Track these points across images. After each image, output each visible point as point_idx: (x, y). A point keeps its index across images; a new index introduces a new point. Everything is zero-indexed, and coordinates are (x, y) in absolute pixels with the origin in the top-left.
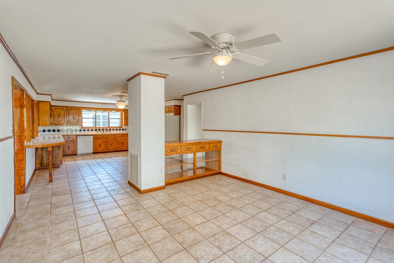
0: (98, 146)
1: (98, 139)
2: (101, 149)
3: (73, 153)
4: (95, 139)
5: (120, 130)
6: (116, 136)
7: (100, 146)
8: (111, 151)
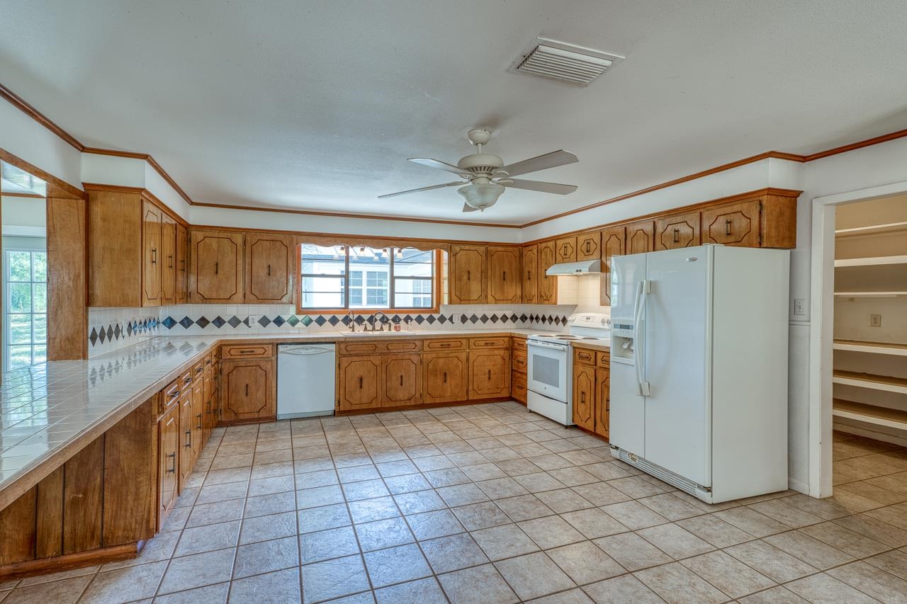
0: (353, 383)
1: (355, 359)
3: (263, 414)
4: (344, 356)
5: (431, 320)
6: (418, 343)
7: (361, 387)
8: (403, 404)
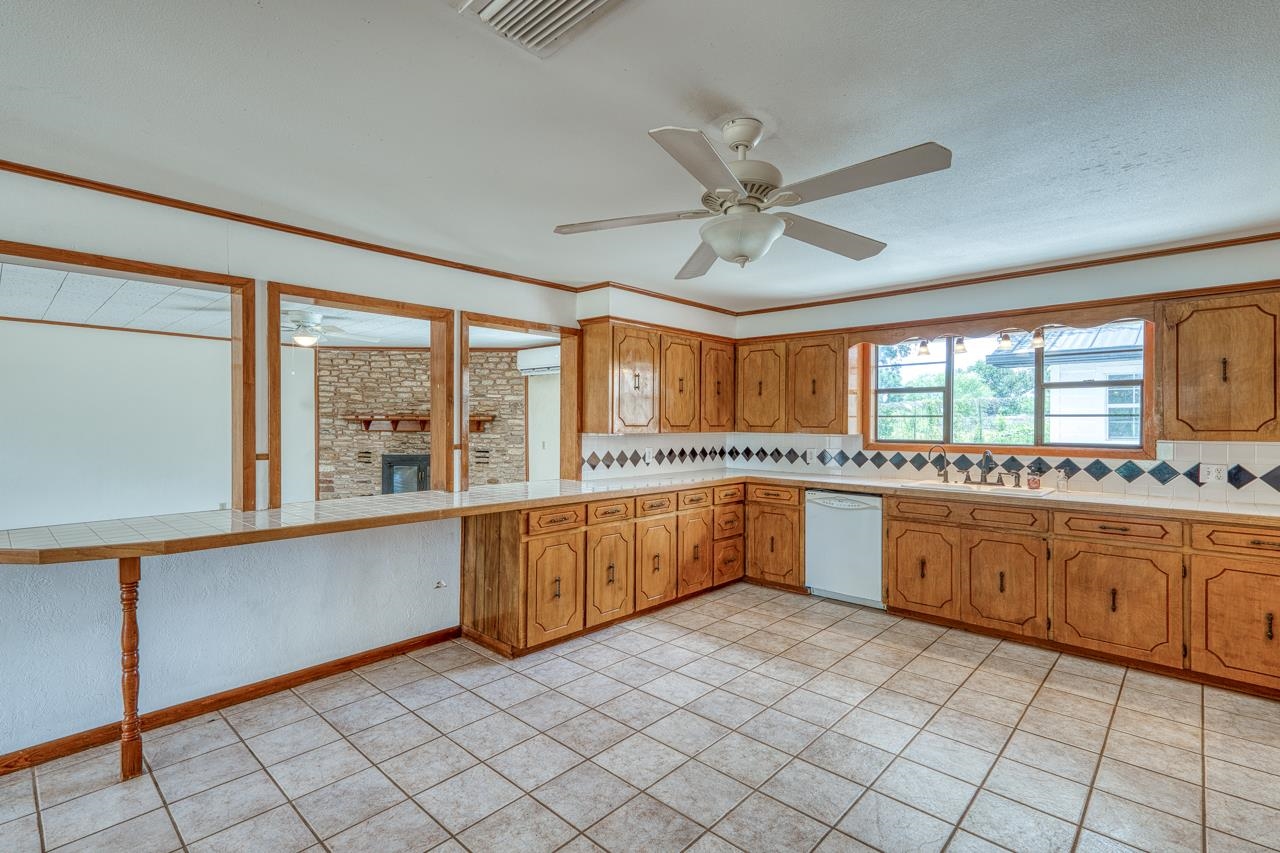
0: (910, 567)
1: (913, 526)
2: (932, 591)
3: (789, 581)
4: (895, 518)
5: (1131, 473)
6: (1042, 517)
7: (923, 576)
8: (1005, 628)
